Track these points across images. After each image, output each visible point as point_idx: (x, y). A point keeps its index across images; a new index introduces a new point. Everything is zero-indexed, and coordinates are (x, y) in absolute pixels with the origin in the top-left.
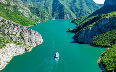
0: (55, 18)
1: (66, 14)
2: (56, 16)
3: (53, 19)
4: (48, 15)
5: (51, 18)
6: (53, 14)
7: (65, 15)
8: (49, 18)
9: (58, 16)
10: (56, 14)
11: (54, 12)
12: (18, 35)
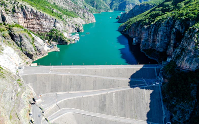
0: (114, 10)
1: (129, 4)
2: (115, 7)
3: (111, 11)
4: (104, 5)
5: (108, 10)
6: (111, 5)
7: (127, 6)
8: (105, 9)
9: (118, 7)
10: (115, 4)
11: (114, 2)
12: (82, 14)
